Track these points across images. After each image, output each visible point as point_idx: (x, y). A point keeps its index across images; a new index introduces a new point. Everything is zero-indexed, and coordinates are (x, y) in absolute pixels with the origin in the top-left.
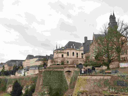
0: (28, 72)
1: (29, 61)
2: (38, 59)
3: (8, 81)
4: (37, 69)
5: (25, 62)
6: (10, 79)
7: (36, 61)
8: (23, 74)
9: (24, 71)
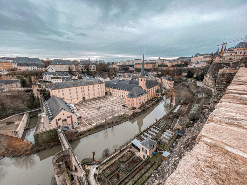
0: (198, 65)
1: (196, 58)
2: (205, 56)
3: (183, 70)
4: (205, 63)
5: (193, 58)
6: (184, 69)
7: (203, 58)
8: (194, 66)
9: (195, 64)
